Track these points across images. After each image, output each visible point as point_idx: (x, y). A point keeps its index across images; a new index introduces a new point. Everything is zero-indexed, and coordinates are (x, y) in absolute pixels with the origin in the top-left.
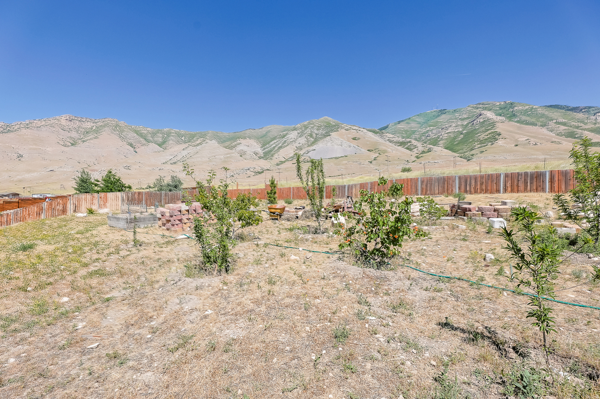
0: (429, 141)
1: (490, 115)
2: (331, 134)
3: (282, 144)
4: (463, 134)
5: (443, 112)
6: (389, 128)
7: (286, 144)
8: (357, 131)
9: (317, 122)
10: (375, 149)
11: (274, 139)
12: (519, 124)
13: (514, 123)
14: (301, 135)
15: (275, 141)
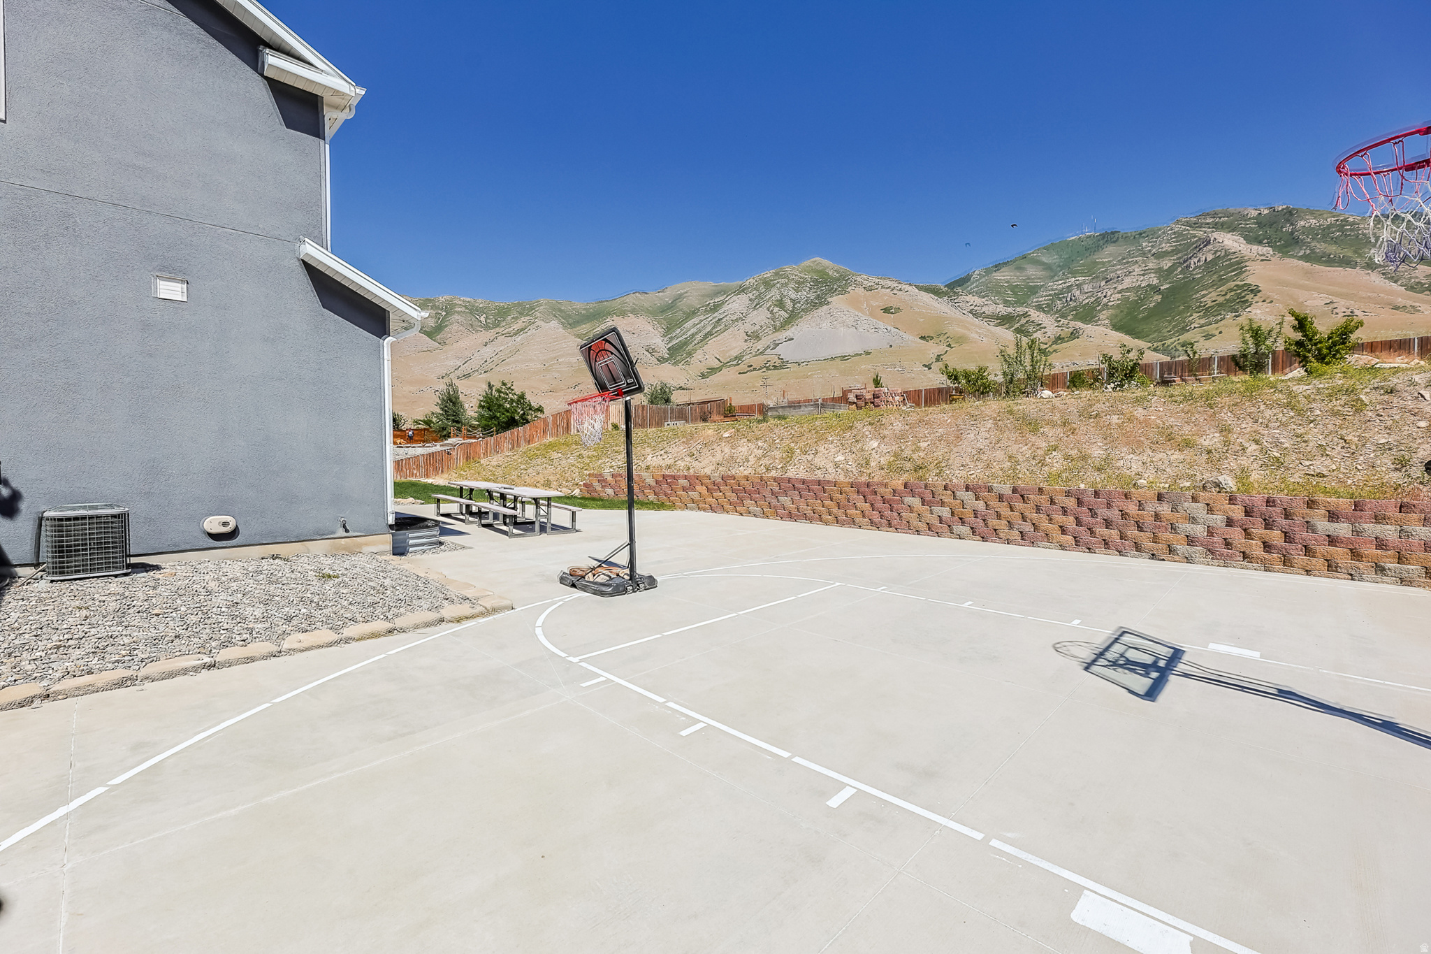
0: (1074, 312)
1: (1231, 241)
2: (830, 300)
3: (714, 328)
4: (1159, 294)
5: (1109, 237)
6: (973, 283)
7: (723, 325)
8: (895, 291)
9: (794, 271)
10: (938, 336)
11: (694, 313)
12: (1309, 264)
13: (1296, 261)
14: (756, 304)
15: (696, 320)
